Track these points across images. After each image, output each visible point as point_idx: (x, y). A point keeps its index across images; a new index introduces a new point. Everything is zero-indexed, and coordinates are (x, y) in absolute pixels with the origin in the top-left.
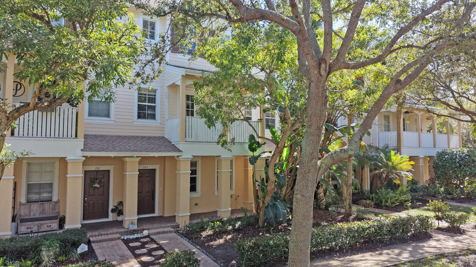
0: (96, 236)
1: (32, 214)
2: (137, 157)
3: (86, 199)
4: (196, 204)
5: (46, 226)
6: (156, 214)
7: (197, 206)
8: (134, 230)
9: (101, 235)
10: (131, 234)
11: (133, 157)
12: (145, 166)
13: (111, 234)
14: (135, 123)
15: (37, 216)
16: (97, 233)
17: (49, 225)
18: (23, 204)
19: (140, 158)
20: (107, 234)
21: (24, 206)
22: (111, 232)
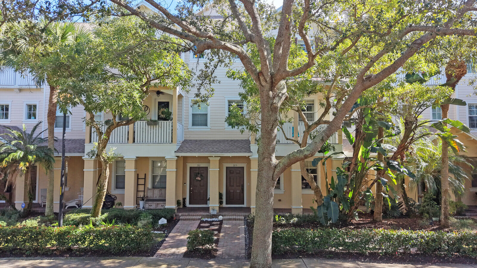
0: (185, 216)
1: (154, 196)
2: (215, 157)
3: (192, 188)
4: (280, 200)
5: (160, 205)
6: (245, 206)
7: (280, 202)
8: (213, 215)
9: (189, 215)
10: (211, 217)
11: (212, 157)
12: (234, 164)
13: (196, 216)
14: (226, 129)
15: (157, 198)
16: (187, 214)
17: (162, 205)
18: (150, 189)
19: (220, 158)
20: (194, 216)
21: (150, 191)
22: (197, 214)
